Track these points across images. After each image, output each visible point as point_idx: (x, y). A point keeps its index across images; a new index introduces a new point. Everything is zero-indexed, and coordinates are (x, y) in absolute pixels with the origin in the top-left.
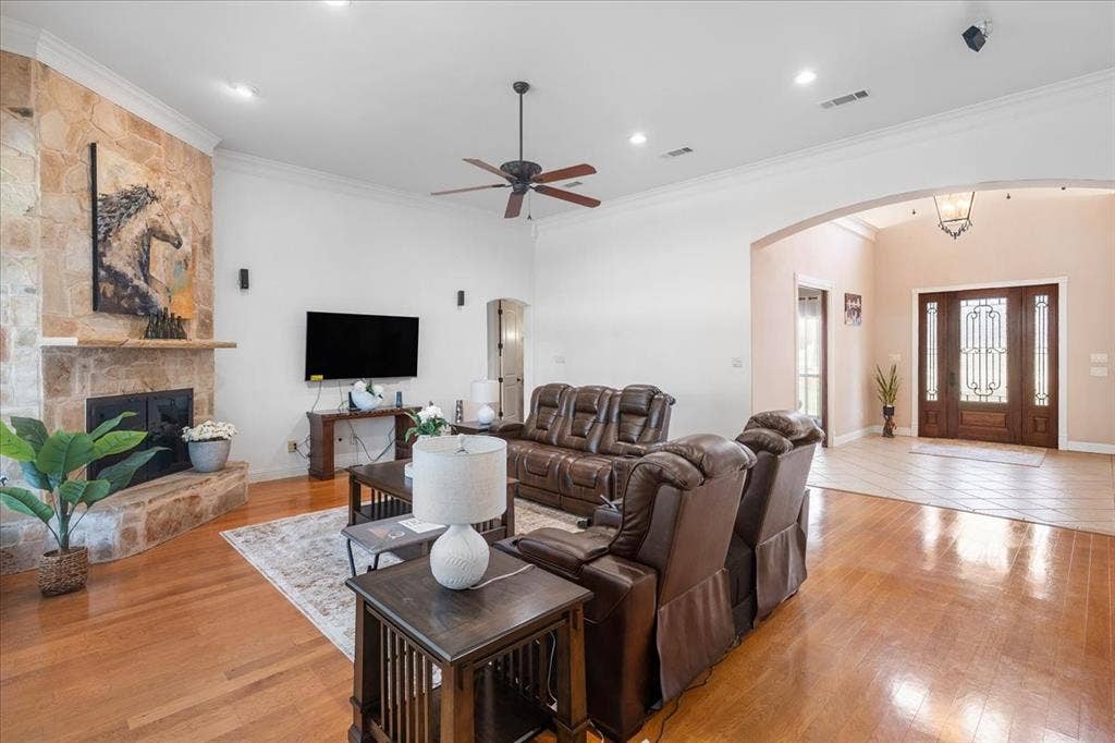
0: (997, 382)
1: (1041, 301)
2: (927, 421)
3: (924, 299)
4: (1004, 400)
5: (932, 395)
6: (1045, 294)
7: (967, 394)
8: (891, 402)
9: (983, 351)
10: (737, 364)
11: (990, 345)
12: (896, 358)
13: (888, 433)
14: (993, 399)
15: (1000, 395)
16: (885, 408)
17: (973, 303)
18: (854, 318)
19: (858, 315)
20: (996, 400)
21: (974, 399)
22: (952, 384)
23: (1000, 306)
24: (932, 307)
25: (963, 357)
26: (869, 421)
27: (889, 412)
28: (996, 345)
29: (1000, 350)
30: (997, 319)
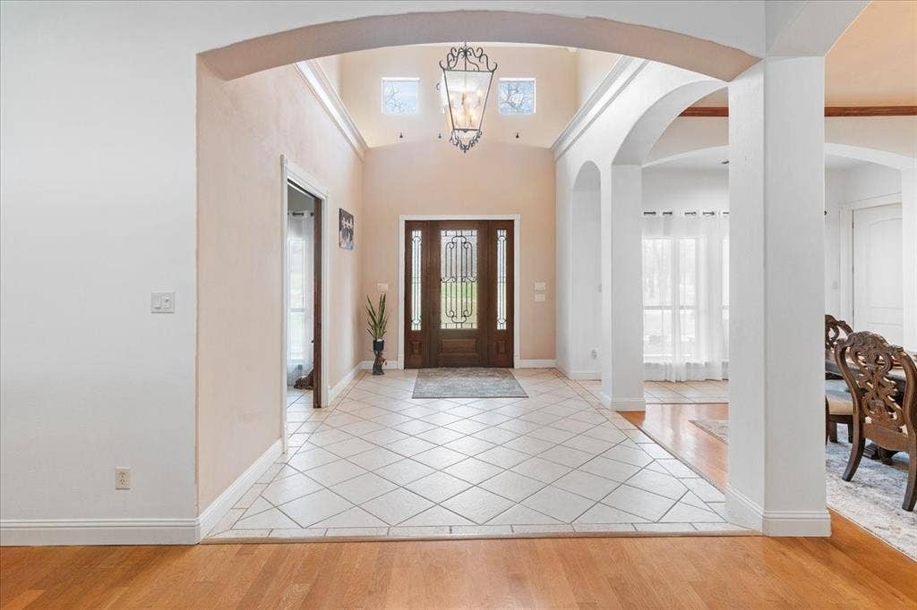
0: (469, 309)
1: (502, 235)
2: (412, 352)
3: (410, 226)
4: (475, 327)
5: (416, 326)
6: (504, 229)
7: (447, 323)
8: (381, 336)
9: (459, 279)
10: (162, 306)
11: (464, 275)
12: (385, 287)
13: (378, 370)
14: (467, 326)
15: (472, 323)
16: (375, 342)
17: (451, 233)
18: (348, 240)
19: (351, 239)
20: (469, 327)
21: (452, 326)
22: (434, 313)
23: (472, 236)
24: (417, 235)
25: (443, 285)
26: (359, 357)
27: (378, 347)
28: (469, 274)
29: (472, 279)
30: (469, 250)
